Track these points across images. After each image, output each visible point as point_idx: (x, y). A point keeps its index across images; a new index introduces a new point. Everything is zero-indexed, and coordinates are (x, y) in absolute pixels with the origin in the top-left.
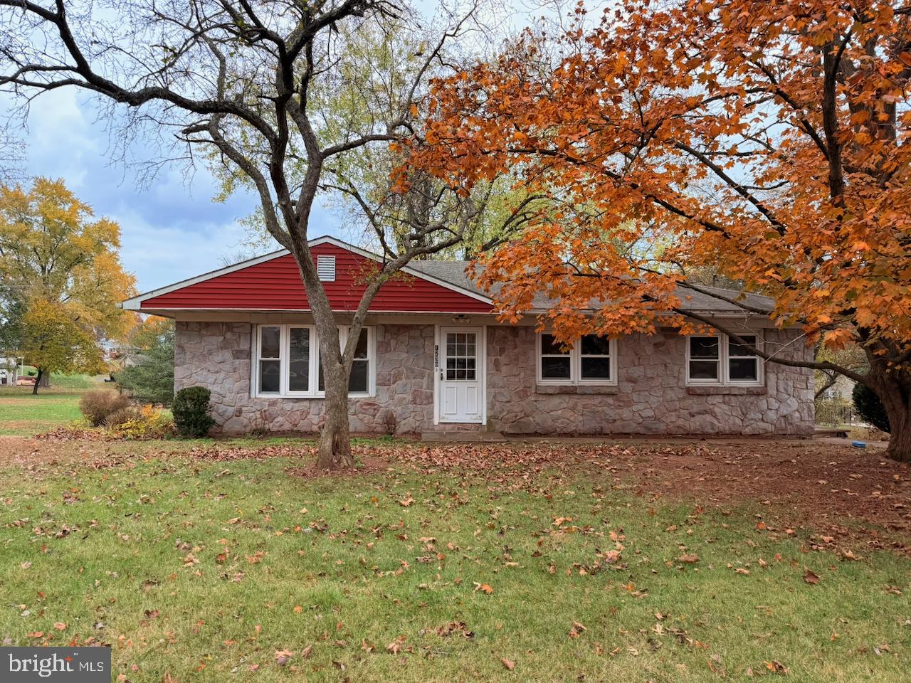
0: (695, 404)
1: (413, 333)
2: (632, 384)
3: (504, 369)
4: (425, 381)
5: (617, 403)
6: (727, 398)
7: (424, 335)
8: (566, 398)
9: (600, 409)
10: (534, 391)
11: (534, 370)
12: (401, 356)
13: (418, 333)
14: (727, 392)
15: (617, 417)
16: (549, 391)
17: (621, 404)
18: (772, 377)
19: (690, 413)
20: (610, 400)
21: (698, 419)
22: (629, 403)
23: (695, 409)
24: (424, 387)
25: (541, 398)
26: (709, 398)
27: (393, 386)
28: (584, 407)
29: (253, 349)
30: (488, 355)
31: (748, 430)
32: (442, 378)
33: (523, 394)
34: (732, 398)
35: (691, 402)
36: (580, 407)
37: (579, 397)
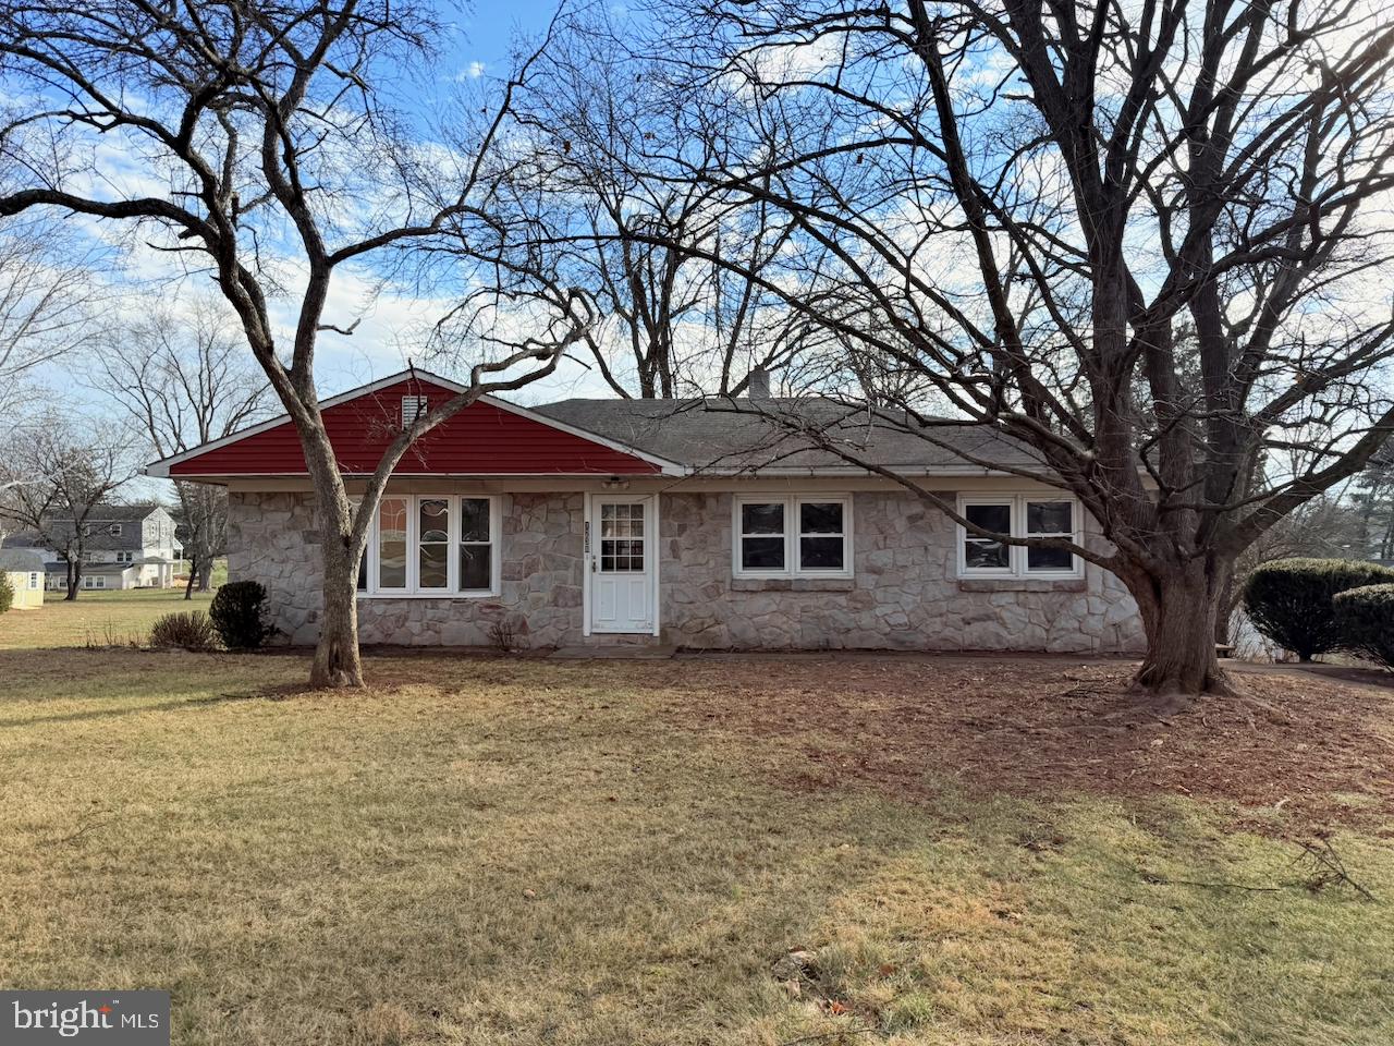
0: (970, 605)
1: (552, 504)
2: (875, 577)
3: (686, 556)
4: (570, 573)
5: (852, 604)
6: (1021, 597)
7: (569, 507)
8: (777, 597)
9: (827, 613)
10: (728, 587)
11: (729, 557)
12: (536, 536)
13: (561, 505)
14: (1023, 588)
15: (852, 625)
16: (750, 587)
17: (859, 606)
20: (842, 600)
21: (976, 628)
22: (870, 604)
23: (971, 614)
24: (570, 581)
25: (739, 597)
26: (993, 597)
27: (525, 581)
28: (803, 610)
30: (662, 534)
31: (1056, 646)
32: (594, 568)
33: (713, 591)
34: (1031, 597)
35: (964, 602)
36: (797, 610)
37: (796, 595)
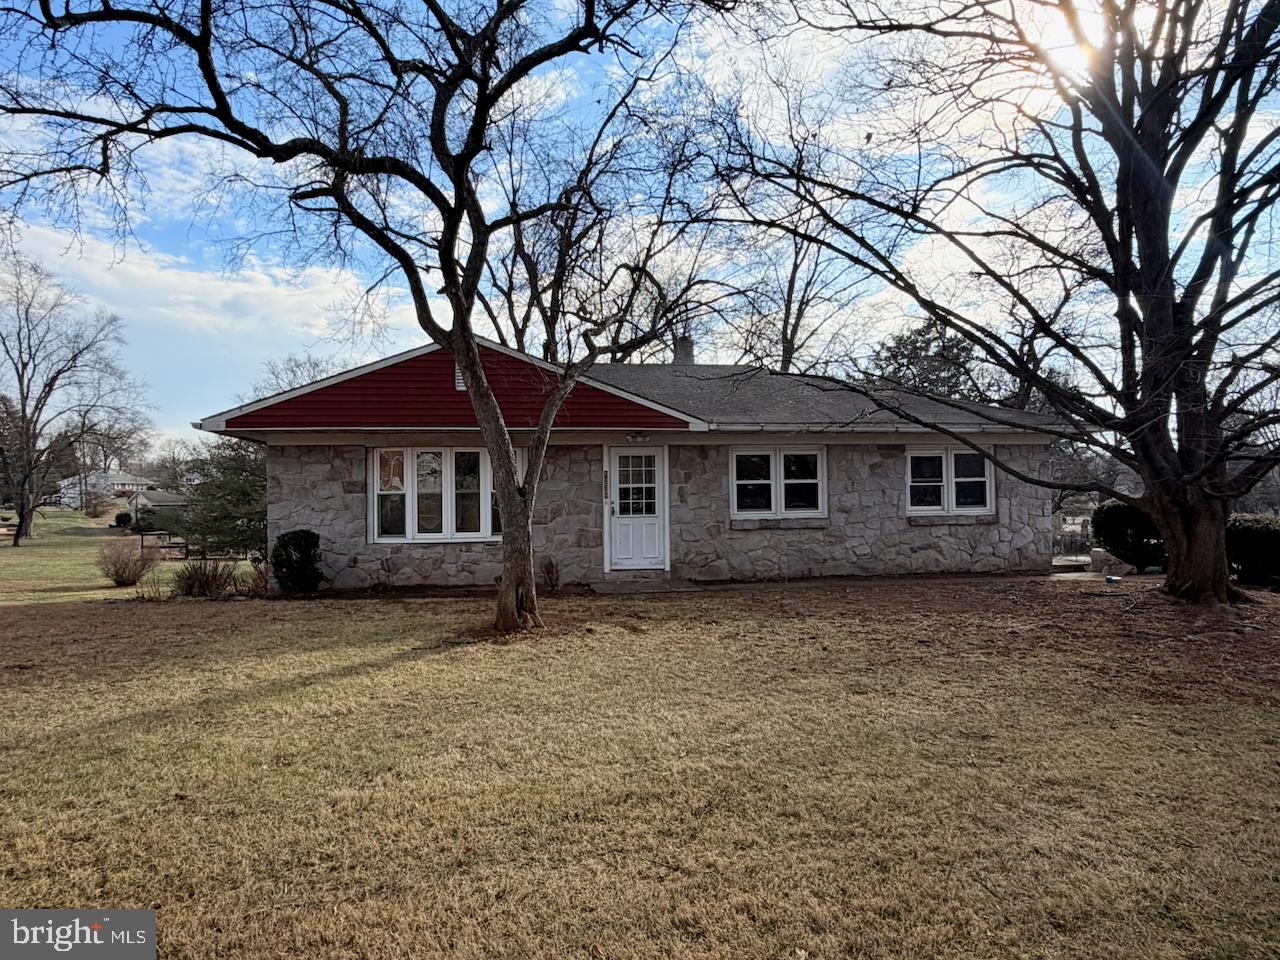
0: (916, 537)
1: (574, 456)
2: (845, 515)
3: (691, 500)
4: (591, 518)
5: (828, 539)
6: (953, 529)
7: (589, 457)
8: (768, 534)
9: (807, 546)
10: (727, 527)
11: (727, 501)
12: (560, 484)
13: (581, 456)
14: (954, 522)
15: (828, 556)
16: (747, 526)
17: (832, 540)
18: (1004, 502)
19: (911, 549)
20: (819, 535)
21: (921, 555)
22: (841, 539)
23: (917, 544)
24: (592, 524)
25: (737, 535)
26: (933, 530)
27: (551, 525)
28: (789, 544)
29: (369, 481)
30: (671, 482)
31: (977, 567)
32: (613, 512)
33: (715, 531)
34: (960, 529)
35: (912, 534)
36: (784, 545)
37: (783, 532)
